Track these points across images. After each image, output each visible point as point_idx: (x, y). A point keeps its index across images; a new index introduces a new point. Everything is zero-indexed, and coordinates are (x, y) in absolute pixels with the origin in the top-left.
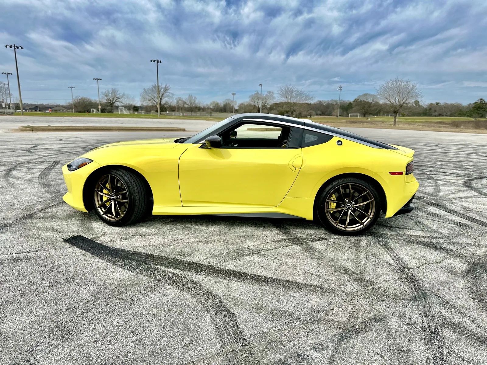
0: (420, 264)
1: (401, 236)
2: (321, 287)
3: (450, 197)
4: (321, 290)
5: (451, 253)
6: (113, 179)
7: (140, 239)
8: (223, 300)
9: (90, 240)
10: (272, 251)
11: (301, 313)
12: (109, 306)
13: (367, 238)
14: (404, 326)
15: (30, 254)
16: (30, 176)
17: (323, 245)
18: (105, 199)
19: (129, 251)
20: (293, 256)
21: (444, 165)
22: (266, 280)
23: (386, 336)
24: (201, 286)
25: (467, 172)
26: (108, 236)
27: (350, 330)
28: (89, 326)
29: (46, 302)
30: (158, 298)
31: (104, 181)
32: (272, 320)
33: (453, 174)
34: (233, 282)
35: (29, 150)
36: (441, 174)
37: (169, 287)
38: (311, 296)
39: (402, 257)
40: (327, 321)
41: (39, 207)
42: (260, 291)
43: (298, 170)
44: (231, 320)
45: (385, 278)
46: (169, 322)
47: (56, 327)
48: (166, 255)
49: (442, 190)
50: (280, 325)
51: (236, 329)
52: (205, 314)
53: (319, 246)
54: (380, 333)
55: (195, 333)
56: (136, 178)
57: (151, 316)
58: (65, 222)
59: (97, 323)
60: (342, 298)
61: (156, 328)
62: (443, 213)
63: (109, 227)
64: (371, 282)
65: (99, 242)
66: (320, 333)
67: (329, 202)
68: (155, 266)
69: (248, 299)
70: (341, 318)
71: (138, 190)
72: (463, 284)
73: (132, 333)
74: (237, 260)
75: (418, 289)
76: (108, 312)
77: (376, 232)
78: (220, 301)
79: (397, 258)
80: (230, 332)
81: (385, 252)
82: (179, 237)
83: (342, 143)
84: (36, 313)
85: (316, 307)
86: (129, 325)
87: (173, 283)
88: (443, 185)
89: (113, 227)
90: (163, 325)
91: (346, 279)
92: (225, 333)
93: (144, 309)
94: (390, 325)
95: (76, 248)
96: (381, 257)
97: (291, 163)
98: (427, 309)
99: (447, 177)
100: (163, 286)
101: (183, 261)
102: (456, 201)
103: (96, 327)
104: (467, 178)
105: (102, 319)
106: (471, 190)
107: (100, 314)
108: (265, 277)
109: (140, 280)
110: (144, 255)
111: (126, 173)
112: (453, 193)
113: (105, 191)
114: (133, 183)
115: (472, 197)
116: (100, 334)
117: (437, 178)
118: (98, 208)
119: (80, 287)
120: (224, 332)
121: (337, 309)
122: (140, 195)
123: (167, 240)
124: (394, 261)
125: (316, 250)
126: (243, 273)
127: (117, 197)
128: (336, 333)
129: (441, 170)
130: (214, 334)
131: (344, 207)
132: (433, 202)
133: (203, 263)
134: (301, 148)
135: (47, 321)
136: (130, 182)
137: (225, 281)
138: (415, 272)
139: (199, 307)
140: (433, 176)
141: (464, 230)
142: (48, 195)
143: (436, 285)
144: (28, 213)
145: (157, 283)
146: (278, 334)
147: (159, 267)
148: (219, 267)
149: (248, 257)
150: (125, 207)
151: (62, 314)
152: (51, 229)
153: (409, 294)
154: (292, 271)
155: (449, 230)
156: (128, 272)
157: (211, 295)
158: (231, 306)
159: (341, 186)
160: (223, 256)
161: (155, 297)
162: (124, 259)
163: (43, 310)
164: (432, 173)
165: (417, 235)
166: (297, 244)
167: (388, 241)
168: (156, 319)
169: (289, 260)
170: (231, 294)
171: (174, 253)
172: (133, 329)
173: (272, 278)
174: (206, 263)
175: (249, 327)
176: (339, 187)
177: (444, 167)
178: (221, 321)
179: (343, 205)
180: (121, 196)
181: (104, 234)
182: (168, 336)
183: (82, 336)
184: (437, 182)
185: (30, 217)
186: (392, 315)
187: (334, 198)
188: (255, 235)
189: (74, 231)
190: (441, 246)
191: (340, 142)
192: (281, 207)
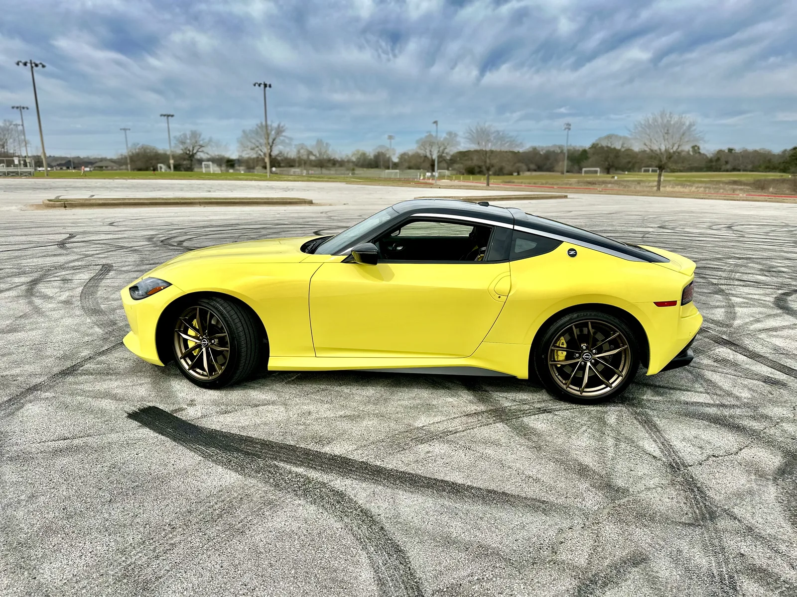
0: (704, 457)
1: (671, 402)
2: (544, 501)
3: (752, 327)
4: (544, 506)
5: (755, 436)
6: (203, 314)
7: (250, 411)
8: (387, 526)
9: (170, 414)
10: (462, 434)
11: (512, 549)
12: (206, 537)
13: (617, 408)
14: (679, 572)
15: (76, 442)
16: (67, 294)
17: (544, 421)
18: (191, 344)
19: (233, 434)
20: (496, 444)
21: (741, 266)
22: (455, 490)
23: (651, 591)
24: (351, 500)
25: (780, 280)
26: (199, 407)
27: (592, 581)
28: (177, 575)
29: (107, 531)
30: (283, 523)
31: (189, 316)
32: (467, 562)
33: (757, 284)
34: (401, 492)
35: (62, 244)
36: (737, 283)
37: (300, 502)
38: (528, 518)
39: (675, 443)
40: (554, 563)
41: (85, 353)
42: (446, 510)
43: (503, 298)
44: (401, 563)
45: (647, 484)
46: (302, 565)
47: (125, 576)
48: (292, 443)
49: (738, 314)
50: (479, 571)
51: (409, 579)
52: (359, 551)
53: (538, 423)
54: (640, 585)
55: (344, 587)
56: (240, 312)
57: (274, 555)
58: (128, 381)
59: (188, 568)
60: (578, 521)
61: (282, 578)
62: (741, 358)
63: (198, 389)
64: (625, 491)
65: (184, 418)
66: (544, 586)
67: (554, 350)
68: (275, 463)
69: (426, 524)
70: (577, 559)
71: (244, 331)
72: (775, 494)
73: (245, 587)
74: (407, 451)
75: (701, 504)
76: (205, 548)
77: (631, 396)
78: (382, 528)
79: (667, 447)
80: (400, 584)
81: (647, 435)
82: (311, 408)
83: (576, 252)
84: (93, 551)
85: (536, 538)
86: (240, 571)
87: (306, 495)
88: (740, 305)
89: (204, 390)
90: (293, 572)
91: (583, 485)
92: (392, 586)
93: (262, 542)
94: (657, 572)
95: (148, 429)
96: (641, 443)
97: (492, 287)
98: (716, 542)
99: (746, 290)
100: (289, 500)
101: (320, 452)
102: (763, 336)
103: (189, 576)
104: (780, 292)
105: (197, 560)
106: (788, 314)
107: (193, 553)
108: (453, 483)
109: (252, 490)
110: (257, 443)
111: (225, 305)
112: (758, 321)
113: (191, 332)
114: (237, 321)
115: (789, 327)
116: (195, 588)
117: (731, 292)
118: (181, 358)
119: (159, 502)
120: (391, 584)
121: (570, 542)
122: (248, 339)
123: (293, 413)
124: (662, 452)
125: (534, 432)
126: (417, 475)
127: (211, 342)
128: (570, 587)
129: (738, 276)
130: (375, 588)
131: (578, 358)
132: (724, 337)
133: (351, 457)
134: (509, 261)
135: (110, 566)
136: (232, 318)
137: (389, 490)
138: (695, 471)
139: (349, 540)
140: (723, 287)
141: (777, 392)
142: (97, 330)
143: (731, 496)
144: (68, 364)
145: (281, 495)
146: (476, 587)
147: (282, 464)
148: (378, 464)
149: (424, 445)
150: (225, 358)
151: (133, 553)
152: (107, 395)
153: (686, 514)
154: (496, 471)
155: (751, 392)
156: (233, 474)
157: (366, 516)
158: (400, 538)
159: (575, 325)
160: (384, 444)
161: (279, 521)
162: (226, 449)
163: (103, 544)
164: (722, 282)
165: (698, 401)
166: (502, 421)
167: (651, 413)
168: (281, 560)
169: (490, 451)
170: (398, 516)
171: (304, 438)
172: (246, 579)
173: (464, 485)
174: (358, 456)
175: (431, 574)
176: (571, 327)
177: (742, 269)
178: (385, 564)
179: (577, 355)
180: (216, 340)
181: (192, 403)
182: (302, 591)
183: (167, 592)
184: (730, 300)
185: (71, 371)
186: (659, 552)
187: (563, 343)
188: (433, 403)
189: (142, 399)
190: (737, 421)
191: (573, 252)
192: (476, 358)
